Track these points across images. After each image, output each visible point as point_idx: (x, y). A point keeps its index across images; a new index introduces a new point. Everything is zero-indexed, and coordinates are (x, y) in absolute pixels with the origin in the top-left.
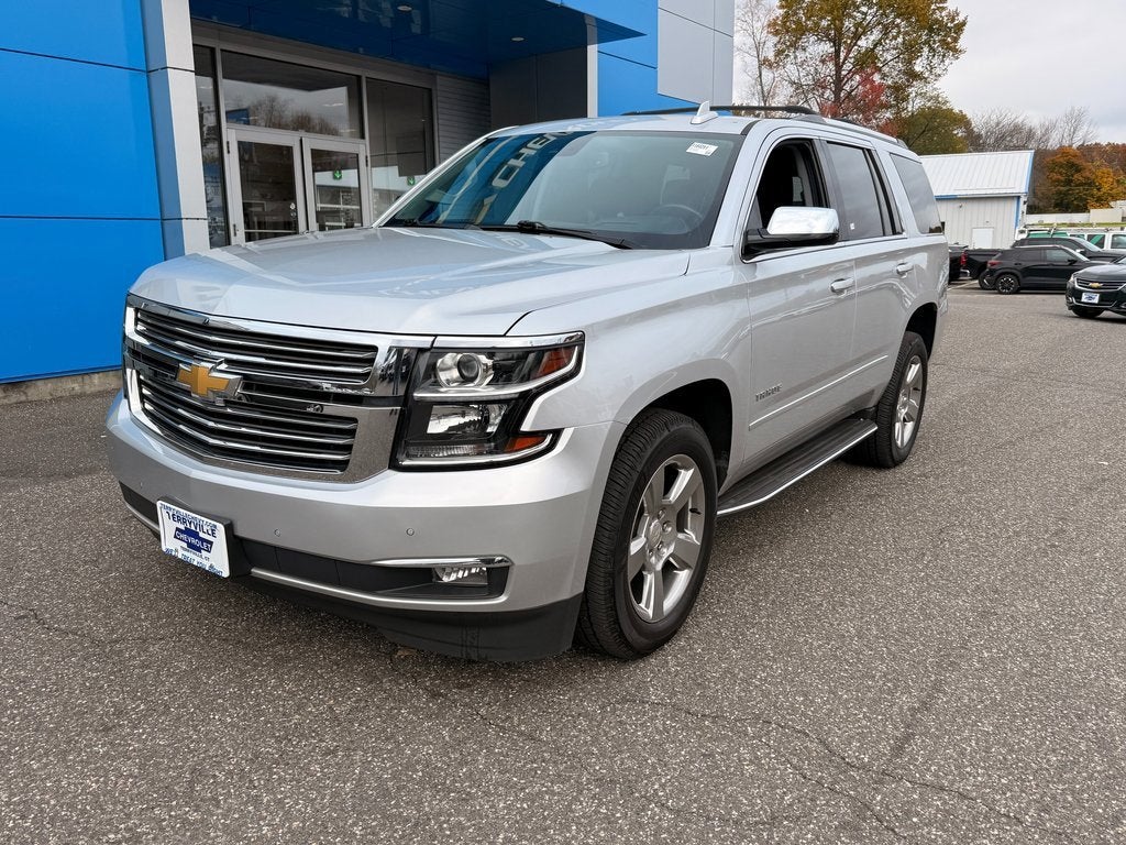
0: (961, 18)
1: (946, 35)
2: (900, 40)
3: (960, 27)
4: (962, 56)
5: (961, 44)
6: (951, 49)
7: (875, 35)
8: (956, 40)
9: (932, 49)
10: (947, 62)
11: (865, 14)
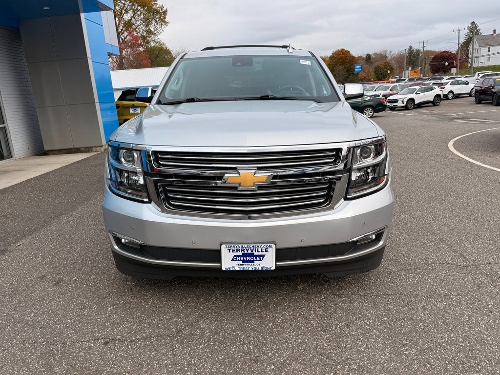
0: (165, 9)
1: (160, 15)
2: (142, 16)
3: (165, 12)
4: (168, 25)
5: (167, 19)
6: (163, 21)
7: (130, 14)
8: (165, 18)
9: (156, 21)
10: (163, 27)
11: (124, 4)
